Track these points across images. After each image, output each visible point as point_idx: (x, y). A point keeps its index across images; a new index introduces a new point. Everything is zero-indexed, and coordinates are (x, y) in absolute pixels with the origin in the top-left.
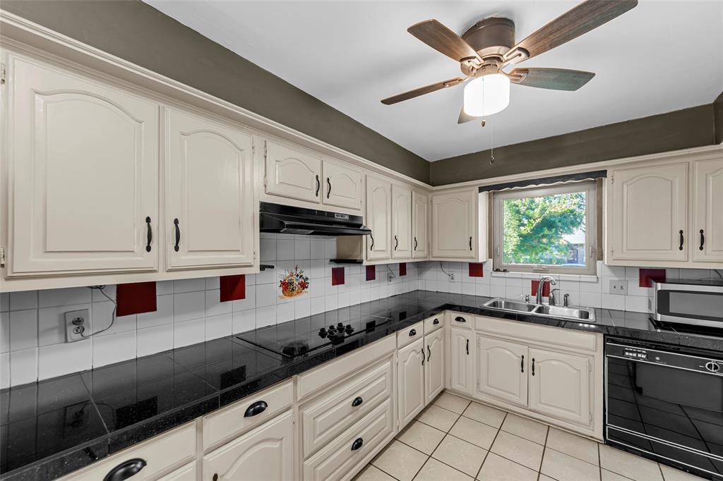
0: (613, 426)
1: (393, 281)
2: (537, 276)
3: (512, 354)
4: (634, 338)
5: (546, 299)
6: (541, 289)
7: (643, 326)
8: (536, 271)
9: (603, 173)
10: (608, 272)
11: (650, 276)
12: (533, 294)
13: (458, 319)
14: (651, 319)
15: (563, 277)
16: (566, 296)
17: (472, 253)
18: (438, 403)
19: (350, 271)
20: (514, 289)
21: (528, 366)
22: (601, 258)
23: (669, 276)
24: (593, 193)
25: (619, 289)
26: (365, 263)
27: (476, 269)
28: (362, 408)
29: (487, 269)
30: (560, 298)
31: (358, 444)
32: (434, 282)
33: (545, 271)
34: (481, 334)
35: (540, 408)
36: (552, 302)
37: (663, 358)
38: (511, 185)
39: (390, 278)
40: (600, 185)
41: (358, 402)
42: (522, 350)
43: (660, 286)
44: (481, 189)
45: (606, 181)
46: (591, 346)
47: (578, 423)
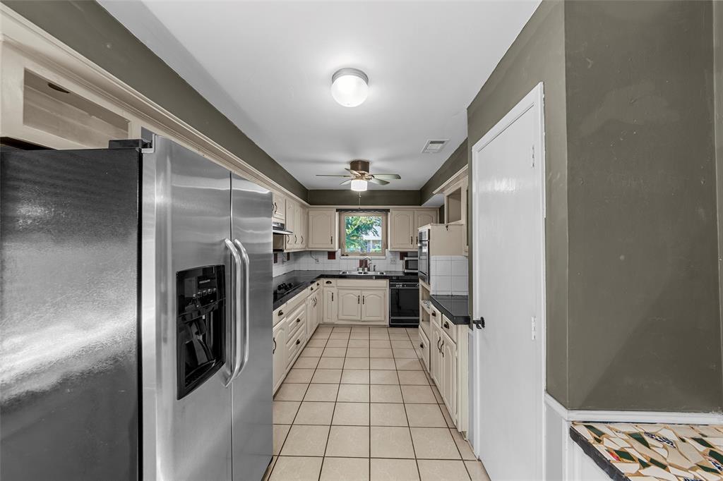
0: (392, 318)
1: (285, 264)
2: (362, 258)
3: (353, 296)
4: (398, 279)
5: (366, 269)
6: (364, 264)
7: (401, 274)
8: (361, 255)
9: (388, 210)
10: (390, 254)
11: (403, 255)
12: (360, 267)
13: (327, 282)
14: (404, 273)
15: (373, 257)
16: (374, 266)
17: (332, 246)
18: (313, 338)
19: (279, 255)
20: (351, 266)
21: (361, 300)
22: (387, 248)
23: (409, 255)
24: (384, 218)
25: (393, 262)
26: (285, 251)
27: (332, 255)
28: (300, 323)
29: (338, 254)
30: (372, 268)
31: (298, 342)
32: (306, 264)
33: (365, 255)
34: (340, 288)
35: (366, 319)
36: (369, 270)
37: (407, 285)
38: (352, 210)
39: (283, 262)
40: (387, 215)
41: (298, 321)
42: (358, 293)
43: (406, 259)
44: (337, 210)
45: (389, 213)
46: (385, 285)
47: (380, 321)
